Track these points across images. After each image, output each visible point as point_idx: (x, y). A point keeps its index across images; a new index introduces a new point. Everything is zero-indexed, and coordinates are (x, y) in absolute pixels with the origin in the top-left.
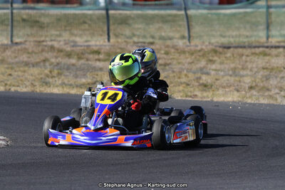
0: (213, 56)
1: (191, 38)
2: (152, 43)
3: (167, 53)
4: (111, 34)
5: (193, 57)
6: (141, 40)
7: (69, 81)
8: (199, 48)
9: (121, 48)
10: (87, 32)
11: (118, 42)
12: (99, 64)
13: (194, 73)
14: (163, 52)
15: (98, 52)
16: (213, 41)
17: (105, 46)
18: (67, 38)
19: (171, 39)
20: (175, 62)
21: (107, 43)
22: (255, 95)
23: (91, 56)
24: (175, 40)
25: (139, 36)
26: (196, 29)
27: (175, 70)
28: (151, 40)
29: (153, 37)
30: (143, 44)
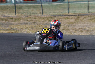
0: (50, 19)
1: (43, 13)
2: (30, 15)
3: (35, 18)
4: (16, 12)
5: (44, 20)
6: (27, 14)
7: (3, 28)
8: (46, 16)
9: (20, 17)
10: (8, 12)
11: (19, 15)
12: (13, 22)
13: (44, 25)
14: (34, 18)
15: (12, 19)
16: (50, 14)
17: (14, 16)
18: (2, 14)
19: (36, 14)
20: (38, 21)
21: (15, 15)
22: (65, 32)
23: (10, 20)
24: (38, 14)
25: (26, 13)
26: (45, 10)
27: (38, 24)
28: (30, 14)
29: (30, 13)
30: (27, 16)
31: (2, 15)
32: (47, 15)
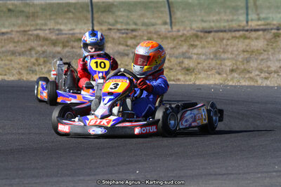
0: (194, 41)
1: (173, 24)
2: (134, 30)
3: (150, 39)
4: (95, 22)
5: (175, 42)
6: (124, 27)
8: (180, 33)
10: (72, 21)
11: (101, 29)
13: (177, 58)
14: (145, 38)
16: (194, 26)
18: (52, 27)
19: (153, 25)
22: (236, 78)
23: (76, 44)
24: (157, 27)
25: (122, 23)
26: (178, 14)
28: (134, 27)
29: (136, 24)
30: (126, 31)
31: (53, 29)
32: (185, 29)
